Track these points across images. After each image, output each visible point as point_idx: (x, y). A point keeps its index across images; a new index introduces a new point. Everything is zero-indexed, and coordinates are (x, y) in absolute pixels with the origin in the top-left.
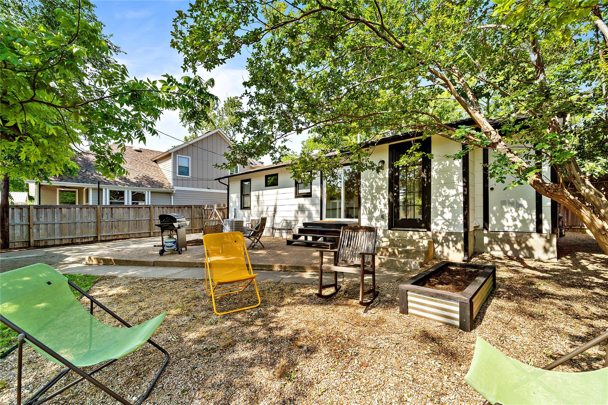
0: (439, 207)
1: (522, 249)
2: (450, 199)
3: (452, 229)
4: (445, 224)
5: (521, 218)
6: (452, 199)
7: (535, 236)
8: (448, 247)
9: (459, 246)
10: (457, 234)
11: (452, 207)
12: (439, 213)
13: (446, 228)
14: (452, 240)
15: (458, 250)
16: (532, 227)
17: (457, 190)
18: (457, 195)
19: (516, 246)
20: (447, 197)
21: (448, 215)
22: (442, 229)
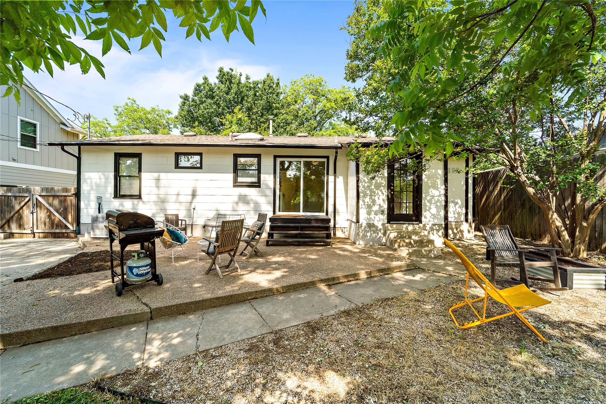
0: (428, 204)
1: (458, 232)
2: (435, 198)
3: (436, 221)
4: (432, 217)
5: (457, 212)
6: (436, 198)
7: (464, 223)
8: (433, 234)
9: (440, 233)
10: (439, 225)
11: (437, 205)
12: (427, 208)
13: (432, 220)
14: (436, 229)
15: (440, 236)
16: (463, 218)
17: (440, 192)
18: (440, 196)
19: (455, 231)
20: (433, 197)
21: (434, 210)
22: (429, 221)
